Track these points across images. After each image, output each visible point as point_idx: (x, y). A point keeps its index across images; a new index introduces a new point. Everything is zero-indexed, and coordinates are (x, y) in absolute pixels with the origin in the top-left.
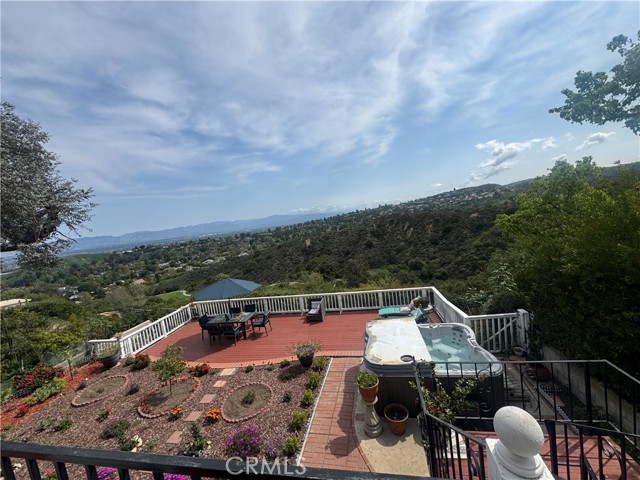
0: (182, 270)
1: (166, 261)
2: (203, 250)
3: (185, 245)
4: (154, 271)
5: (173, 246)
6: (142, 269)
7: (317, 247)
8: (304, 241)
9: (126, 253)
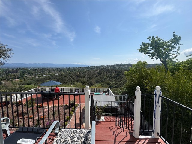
0: (34, 78)
1: (28, 74)
2: (42, 72)
3: (36, 69)
4: (23, 77)
5: (31, 69)
6: (19, 76)
7: (81, 75)
8: (77, 73)
9: (13, 70)
